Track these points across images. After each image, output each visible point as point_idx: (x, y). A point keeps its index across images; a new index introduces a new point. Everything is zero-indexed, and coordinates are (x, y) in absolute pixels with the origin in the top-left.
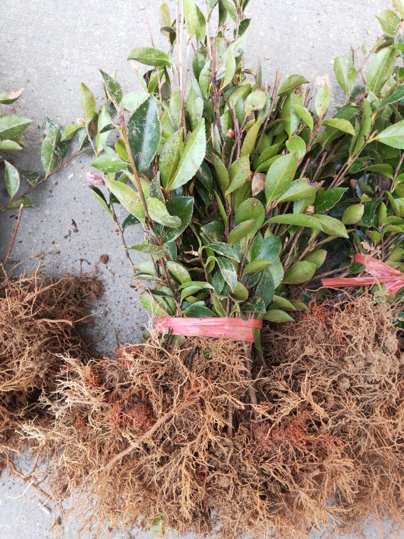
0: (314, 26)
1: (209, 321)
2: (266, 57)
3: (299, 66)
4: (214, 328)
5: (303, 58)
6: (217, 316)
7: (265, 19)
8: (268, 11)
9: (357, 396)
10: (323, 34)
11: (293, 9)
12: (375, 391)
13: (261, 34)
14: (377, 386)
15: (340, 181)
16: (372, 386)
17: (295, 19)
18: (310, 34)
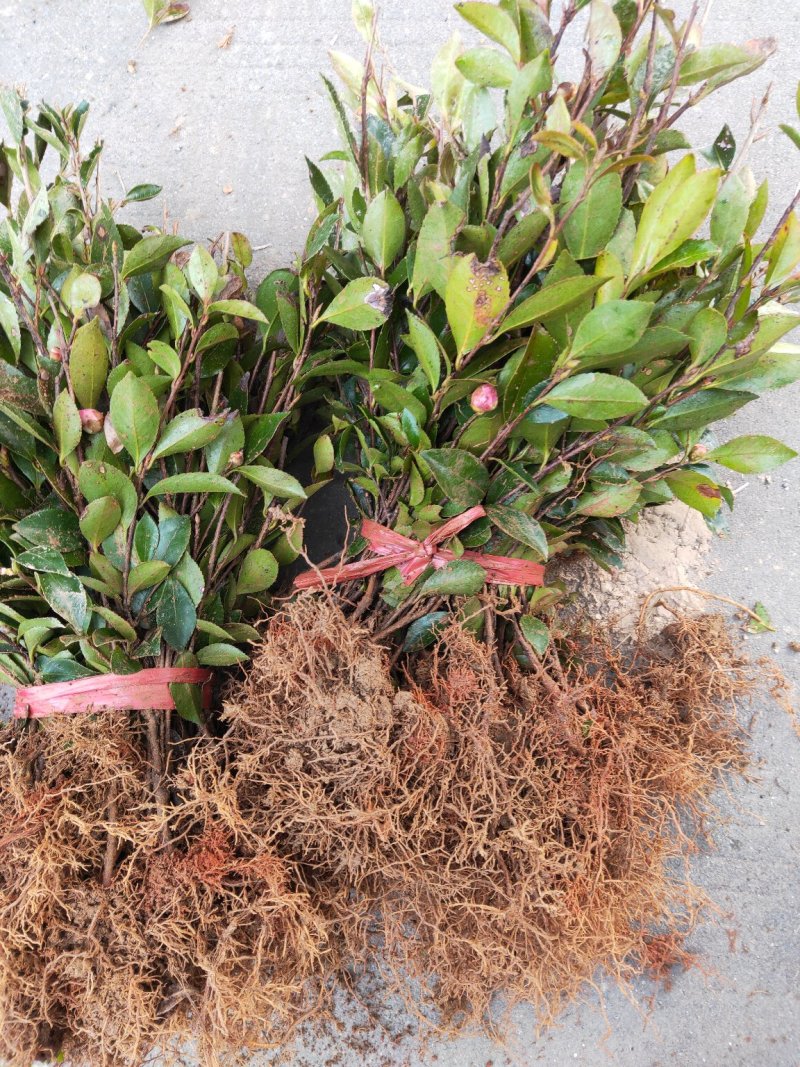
0: (303, 120)
1: (86, 683)
2: (226, 190)
3: (285, 195)
4: (95, 694)
5: (291, 181)
6: (97, 672)
7: (215, 123)
8: (220, 107)
9: (322, 778)
10: (321, 132)
11: (264, 98)
12: (353, 764)
13: (213, 150)
14: (354, 756)
15: (292, 399)
16: (344, 756)
17: (268, 115)
18: (298, 137)
